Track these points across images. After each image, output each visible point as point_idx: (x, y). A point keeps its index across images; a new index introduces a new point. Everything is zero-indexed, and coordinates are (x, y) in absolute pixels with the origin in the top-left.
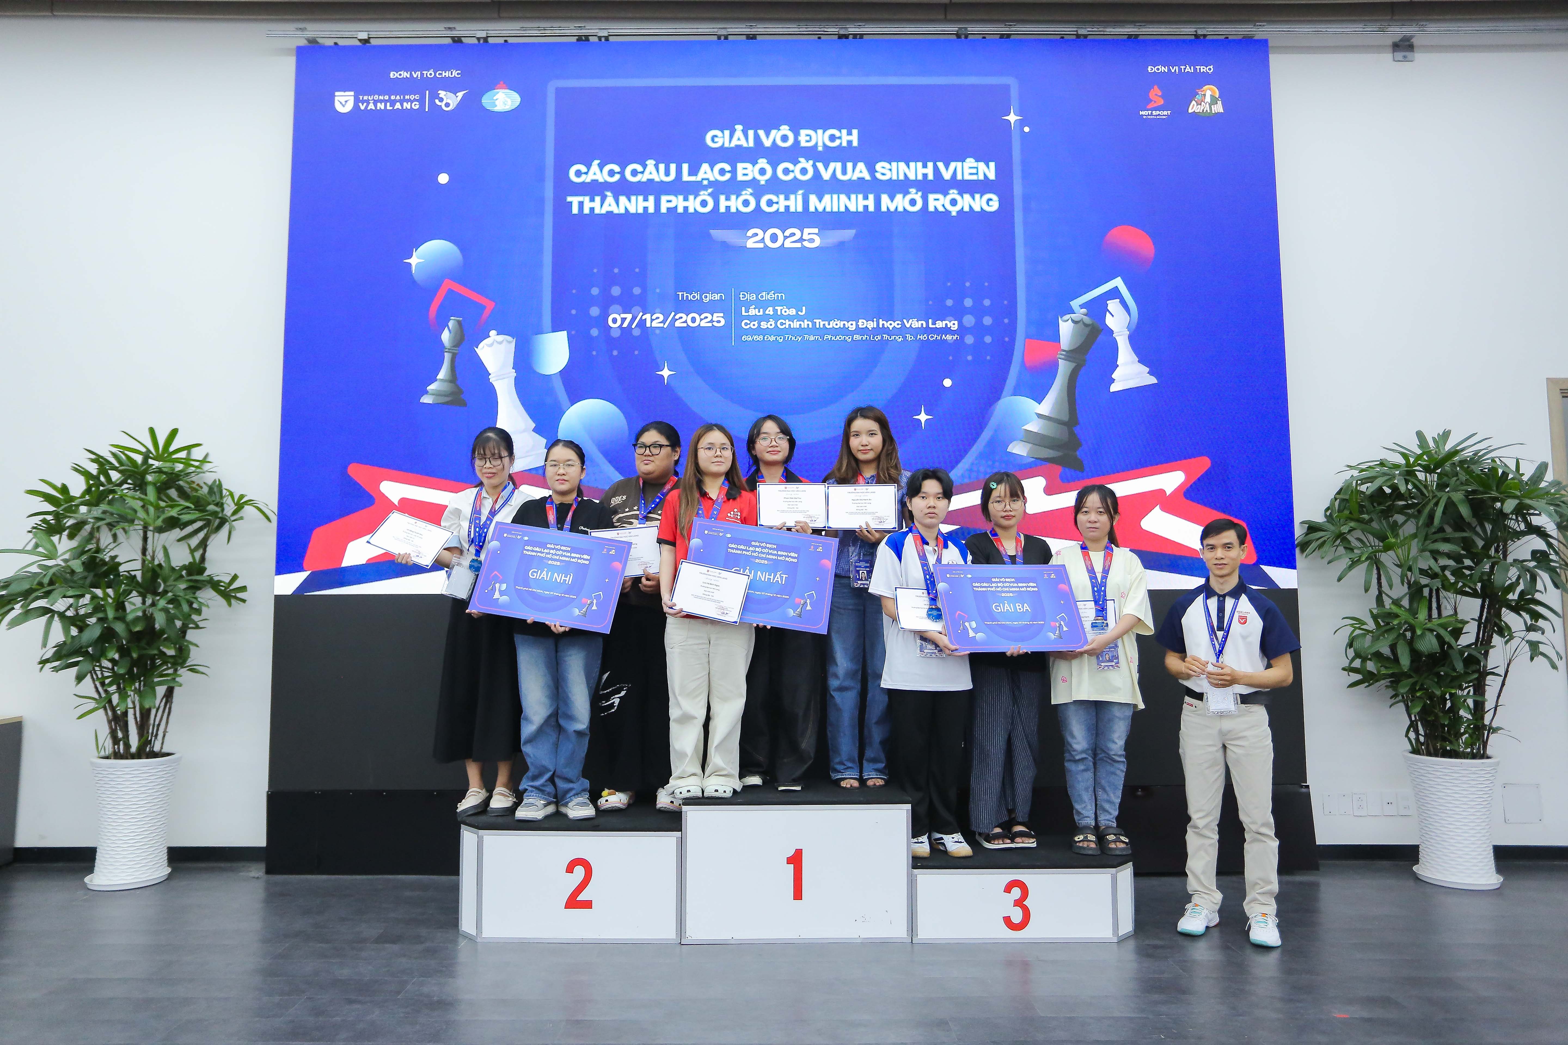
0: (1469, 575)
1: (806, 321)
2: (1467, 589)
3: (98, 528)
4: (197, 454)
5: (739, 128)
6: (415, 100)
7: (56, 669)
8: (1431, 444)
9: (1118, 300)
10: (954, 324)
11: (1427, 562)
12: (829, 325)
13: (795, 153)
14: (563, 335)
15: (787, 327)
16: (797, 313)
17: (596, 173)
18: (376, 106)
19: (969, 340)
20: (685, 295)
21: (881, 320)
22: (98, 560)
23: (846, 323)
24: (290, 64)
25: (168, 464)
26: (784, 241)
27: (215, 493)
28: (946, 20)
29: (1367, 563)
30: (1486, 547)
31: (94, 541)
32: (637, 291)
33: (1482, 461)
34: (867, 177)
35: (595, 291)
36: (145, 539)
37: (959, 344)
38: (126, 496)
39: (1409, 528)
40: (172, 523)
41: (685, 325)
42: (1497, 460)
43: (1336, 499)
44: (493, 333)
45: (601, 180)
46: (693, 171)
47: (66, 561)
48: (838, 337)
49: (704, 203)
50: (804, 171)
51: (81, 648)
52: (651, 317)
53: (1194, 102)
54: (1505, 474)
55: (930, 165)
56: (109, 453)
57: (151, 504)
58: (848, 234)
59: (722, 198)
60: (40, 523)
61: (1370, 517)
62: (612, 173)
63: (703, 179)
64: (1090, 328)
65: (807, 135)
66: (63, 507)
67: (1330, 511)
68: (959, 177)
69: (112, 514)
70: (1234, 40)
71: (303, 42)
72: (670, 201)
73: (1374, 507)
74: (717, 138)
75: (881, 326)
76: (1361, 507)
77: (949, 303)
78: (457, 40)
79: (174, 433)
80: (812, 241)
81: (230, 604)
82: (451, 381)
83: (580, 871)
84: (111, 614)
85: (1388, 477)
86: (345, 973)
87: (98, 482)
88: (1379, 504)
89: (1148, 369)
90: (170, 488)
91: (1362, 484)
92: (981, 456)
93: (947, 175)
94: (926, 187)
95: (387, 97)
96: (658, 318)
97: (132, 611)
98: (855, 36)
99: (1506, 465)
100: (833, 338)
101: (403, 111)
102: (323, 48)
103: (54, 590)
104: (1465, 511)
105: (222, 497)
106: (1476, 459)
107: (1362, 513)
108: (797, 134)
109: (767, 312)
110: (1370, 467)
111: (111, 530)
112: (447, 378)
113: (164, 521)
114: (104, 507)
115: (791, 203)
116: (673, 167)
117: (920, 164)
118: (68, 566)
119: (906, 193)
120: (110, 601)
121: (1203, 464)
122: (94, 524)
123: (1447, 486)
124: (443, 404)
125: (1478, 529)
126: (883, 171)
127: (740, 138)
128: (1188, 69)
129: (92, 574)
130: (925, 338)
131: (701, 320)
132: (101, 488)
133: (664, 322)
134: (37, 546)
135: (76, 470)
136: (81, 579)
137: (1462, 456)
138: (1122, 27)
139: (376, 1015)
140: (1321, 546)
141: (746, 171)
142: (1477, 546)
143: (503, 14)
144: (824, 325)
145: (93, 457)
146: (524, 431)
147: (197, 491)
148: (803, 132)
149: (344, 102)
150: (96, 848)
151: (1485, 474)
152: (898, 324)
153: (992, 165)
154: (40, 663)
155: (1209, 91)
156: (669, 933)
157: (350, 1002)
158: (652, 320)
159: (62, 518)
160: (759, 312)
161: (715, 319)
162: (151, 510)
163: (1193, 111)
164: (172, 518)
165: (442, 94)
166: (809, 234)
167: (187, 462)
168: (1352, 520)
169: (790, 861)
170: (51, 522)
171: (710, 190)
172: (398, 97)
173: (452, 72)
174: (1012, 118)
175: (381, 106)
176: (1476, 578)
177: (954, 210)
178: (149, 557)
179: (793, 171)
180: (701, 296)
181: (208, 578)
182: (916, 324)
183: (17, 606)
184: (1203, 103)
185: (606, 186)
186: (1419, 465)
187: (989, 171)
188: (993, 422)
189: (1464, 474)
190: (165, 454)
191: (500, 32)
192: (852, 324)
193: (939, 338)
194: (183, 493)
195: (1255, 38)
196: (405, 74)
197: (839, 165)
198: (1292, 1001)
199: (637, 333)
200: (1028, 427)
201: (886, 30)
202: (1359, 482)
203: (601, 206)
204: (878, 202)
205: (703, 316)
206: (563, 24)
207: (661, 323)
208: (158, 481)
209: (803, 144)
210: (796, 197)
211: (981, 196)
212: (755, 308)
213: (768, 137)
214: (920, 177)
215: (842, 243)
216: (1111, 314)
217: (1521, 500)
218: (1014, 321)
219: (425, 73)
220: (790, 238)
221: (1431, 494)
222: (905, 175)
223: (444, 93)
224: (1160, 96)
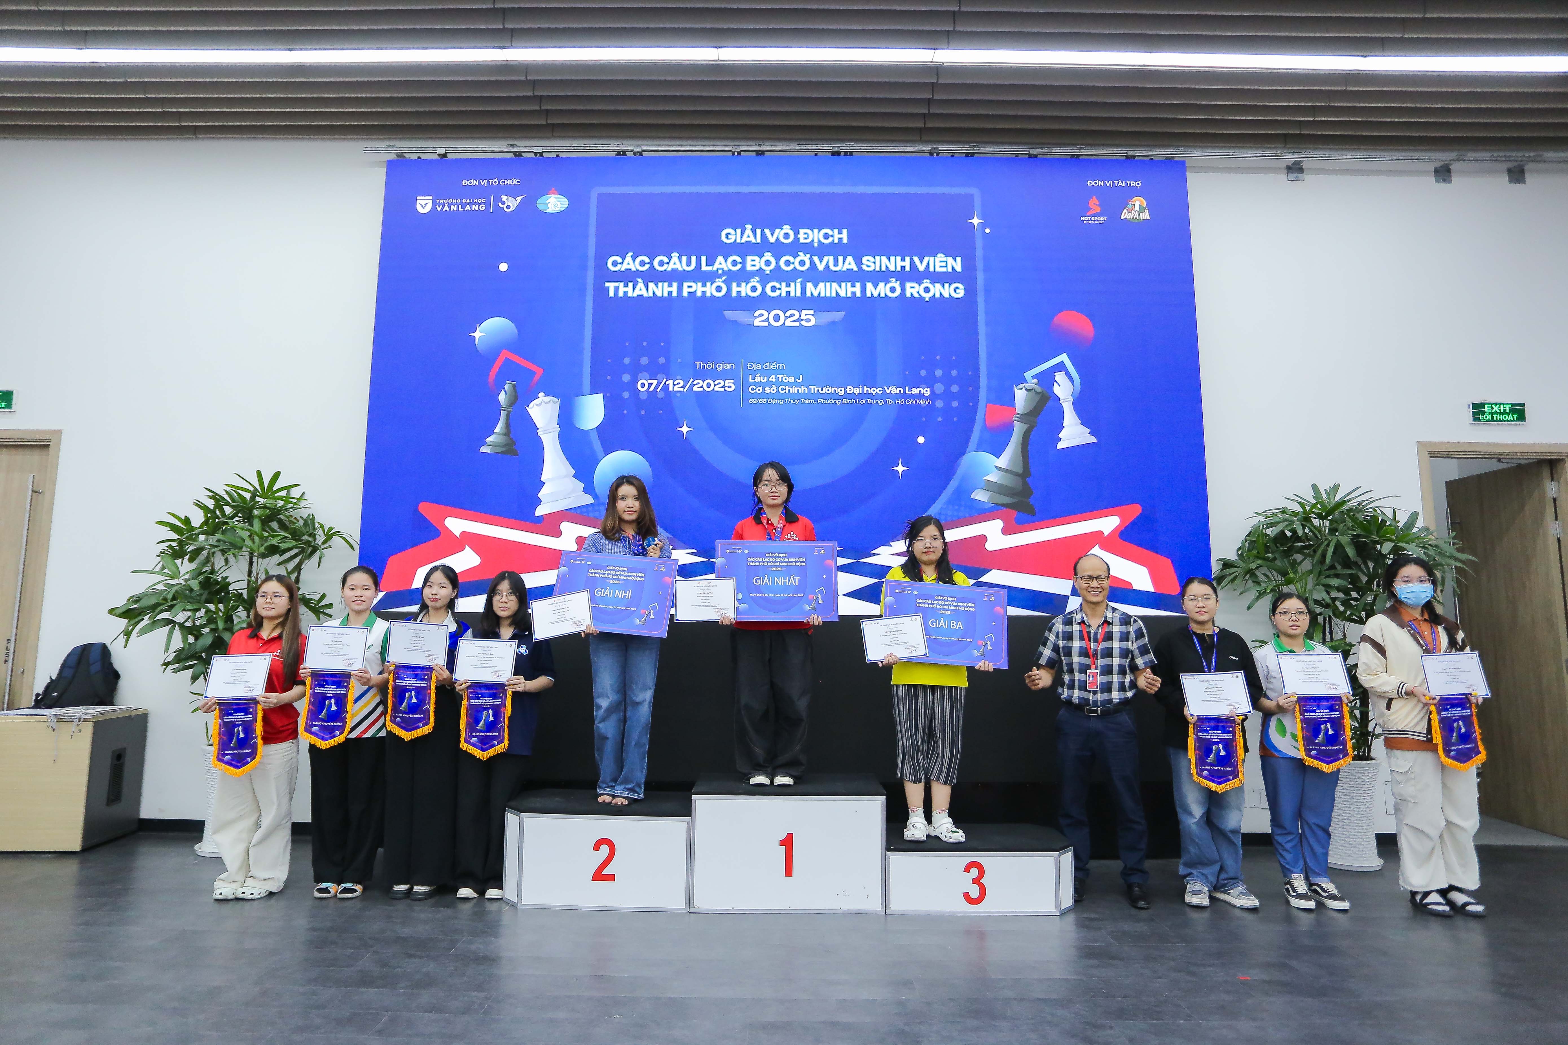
0: (1356, 605)
1: (802, 387)
2: (1354, 617)
3: (213, 553)
4: (295, 493)
5: (749, 227)
6: (482, 203)
7: (175, 671)
8: (1324, 495)
9: (1064, 372)
10: (927, 391)
11: (1320, 595)
12: (822, 390)
13: (795, 248)
14: (600, 396)
15: (787, 392)
16: (795, 380)
17: (630, 263)
18: (450, 208)
19: (939, 404)
20: (702, 364)
21: (865, 387)
22: (212, 580)
23: (836, 389)
24: (382, 173)
25: (272, 501)
26: (785, 320)
27: (309, 526)
29: (1272, 594)
30: (1370, 582)
31: (210, 564)
32: (662, 360)
33: (1366, 509)
34: (855, 268)
35: (627, 361)
36: (251, 563)
37: (931, 406)
38: (236, 527)
39: (1306, 565)
40: (273, 550)
41: (701, 389)
42: (1377, 509)
43: (1246, 541)
44: (541, 395)
45: (634, 269)
46: (710, 262)
47: (186, 580)
48: (829, 401)
49: (719, 289)
50: (802, 263)
51: (196, 653)
52: (673, 382)
53: (1125, 211)
54: (1384, 521)
55: (907, 259)
56: (224, 491)
57: (257, 534)
58: (839, 315)
59: (734, 284)
60: (166, 549)
61: (1273, 556)
62: (642, 263)
63: (718, 269)
64: (1040, 396)
65: (805, 234)
66: (185, 536)
67: (1241, 551)
68: (932, 269)
69: (225, 542)
70: (1158, 161)
71: (392, 157)
72: (691, 287)
73: (1277, 547)
74: (730, 236)
75: (865, 392)
76: (1267, 547)
77: (923, 373)
78: (518, 155)
79: (277, 475)
80: (808, 320)
81: (319, 619)
82: (505, 435)
83: (605, 849)
84: (221, 625)
85: (1287, 523)
86: (406, 931)
87: (214, 515)
88: (1282, 545)
89: (1089, 430)
90: (272, 521)
91: (1267, 528)
92: (949, 502)
93: (921, 268)
94: (904, 277)
95: (459, 201)
96: (679, 383)
97: (238, 623)
98: (846, 153)
99: (1384, 514)
100: (826, 402)
101: (472, 211)
102: (409, 160)
103: (175, 604)
104: (1351, 552)
105: (314, 529)
106: (1360, 508)
107: (1267, 552)
108: (796, 234)
109: (770, 379)
110: (1273, 514)
111: (223, 555)
112: (503, 432)
113: (265, 548)
114: (218, 536)
115: (791, 289)
116: (693, 258)
117: (899, 259)
118: (188, 585)
119: (887, 282)
120: (221, 614)
121: (1135, 510)
122: (210, 550)
123: (1337, 531)
124: (500, 453)
125: (1363, 566)
126: (869, 263)
127: (749, 236)
128: (1120, 184)
129: (206, 592)
130: (902, 402)
131: (715, 385)
132: (217, 520)
133: (683, 387)
134: (163, 568)
135: (197, 505)
136: (197, 595)
137: (1350, 506)
138: (1067, 149)
139: (431, 967)
140: (1233, 580)
141: (754, 262)
142: (1361, 581)
143: (555, 134)
144: (818, 390)
145: (211, 494)
146: (566, 477)
147: (294, 523)
148: (802, 231)
149: (424, 205)
150: (205, 821)
151: (1368, 521)
152: (880, 391)
153: (959, 259)
154: (163, 665)
155: (1138, 202)
156: (680, 903)
157: (410, 956)
158: (674, 385)
159: (184, 545)
160: (764, 379)
161: (727, 385)
162: (257, 539)
163: (1125, 217)
164: (273, 545)
165: (504, 198)
166: (806, 315)
167: (287, 499)
168: (1259, 558)
169: (782, 843)
170: (176, 548)
171: (724, 278)
172: (468, 201)
173: (513, 181)
174: (976, 221)
175: (454, 208)
176: (1361, 608)
177: (927, 297)
178: (253, 579)
179: (793, 263)
180: (715, 366)
181: (301, 596)
182: (895, 391)
183: (146, 618)
184: (1133, 211)
185: (638, 274)
186: (1314, 513)
187: (957, 265)
188: (960, 472)
189: (1350, 520)
190: (269, 492)
191: (553, 148)
192: (841, 390)
193: (914, 402)
194: (283, 526)
195: (1175, 159)
196: (475, 182)
197: (831, 258)
198: (1204, 965)
199: (661, 395)
200: (989, 478)
201: (871, 149)
202: (1265, 526)
203: (634, 290)
204: (864, 289)
205: (716, 382)
206: (605, 142)
207: (681, 387)
208: (262, 515)
209: (802, 241)
210: (795, 284)
211: (950, 285)
212: (760, 376)
213: (772, 235)
214: (899, 269)
215: (833, 323)
216: (1058, 384)
217: (1396, 543)
218: (977, 388)
219: (491, 181)
220: (790, 319)
221: (1324, 538)
222: (887, 267)
223: (506, 197)
224: (1098, 205)
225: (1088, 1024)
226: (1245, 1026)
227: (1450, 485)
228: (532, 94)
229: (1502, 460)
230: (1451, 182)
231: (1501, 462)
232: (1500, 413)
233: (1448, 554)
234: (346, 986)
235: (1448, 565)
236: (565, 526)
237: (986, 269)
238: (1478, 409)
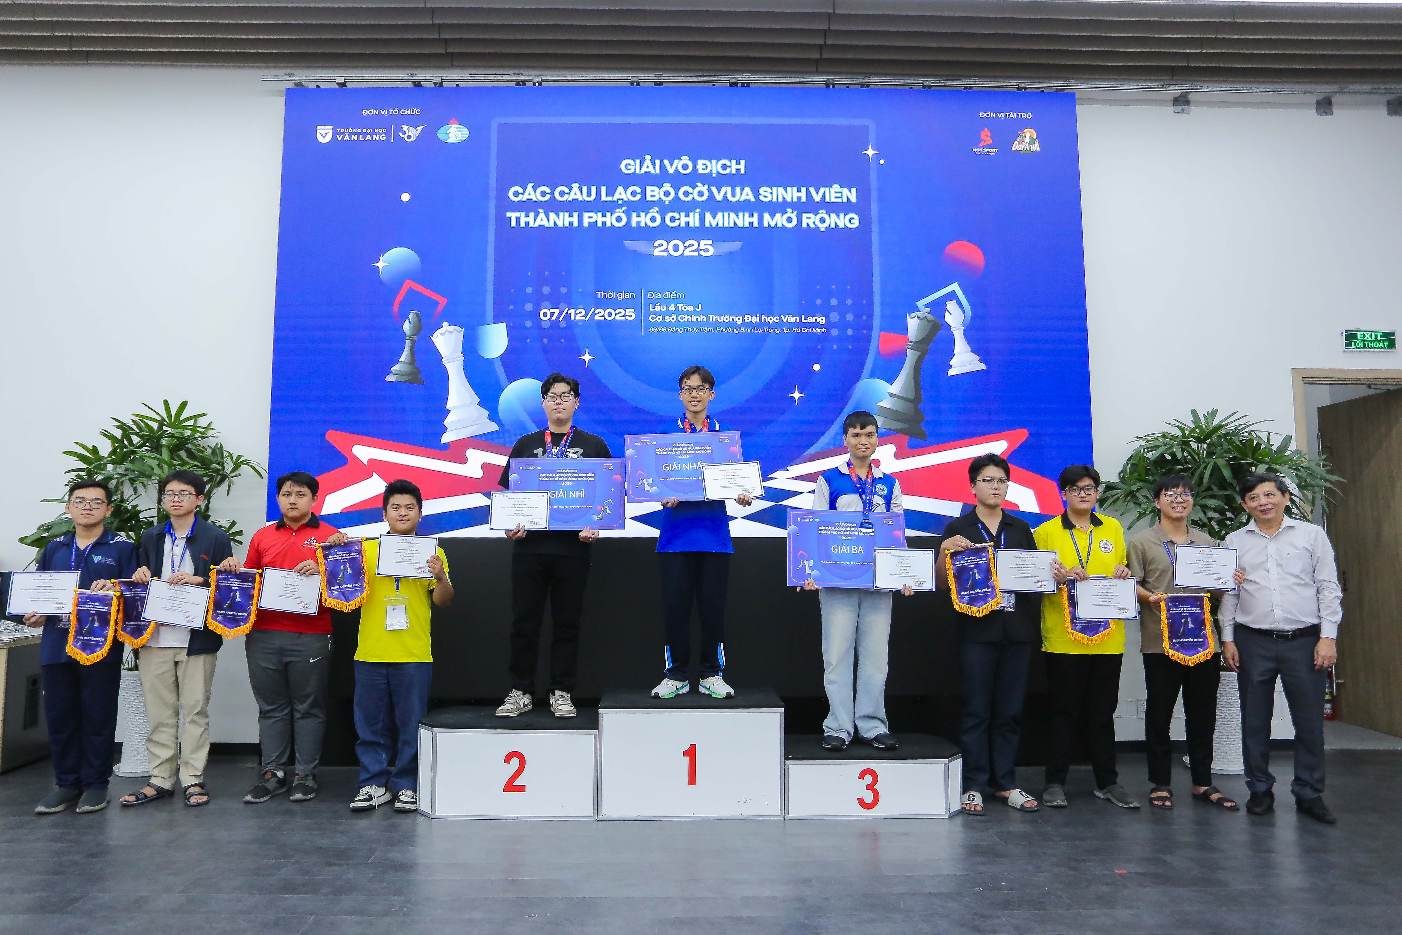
0: (1230, 525)
1: (701, 316)
3: (122, 482)
4: (203, 422)
5: (648, 157)
6: (383, 133)
8: (1203, 420)
9: (955, 301)
10: (822, 319)
12: (721, 319)
13: (693, 179)
14: (503, 325)
15: (686, 321)
16: (694, 309)
17: (531, 194)
18: (350, 138)
19: (835, 333)
20: (603, 294)
21: (763, 316)
22: (122, 508)
23: (734, 318)
24: (280, 102)
25: (179, 431)
26: (684, 250)
27: (217, 454)
28: (817, 72)
31: (119, 493)
32: (563, 290)
33: (1242, 433)
34: (753, 199)
35: (529, 290)
37: (826, 336)
38: (145, 456)
41: (603, 318)
42: (1252, 433)
43: (1128, 464)
44: (445, 324)
45: (535, 199)
46: (611, 193)
48: (727, 330)
49: (619, 219)
50: (701, 194)
52: (575, 311)
53: (1016, 142)
54: (1259, 445)
55: (804, 189)
56: (131, 421)
57: (166, 462)
58: (737, 245)
59: (634, 215)
60: (75, 478)
62: (543, 194)
63: (618, 199)
64: (932, 323)
65: (703, 164)
66: (94, 465)
67: (1123, 474)
68: (827, 200)
69: (134, 471)
70: (1049, 93)
71: (291, 85)
72: (591, 217)
73: (1157, 470)
74: (629, 166)
75: (763, 321)
76: (1148, 470)
77: (819, 302)
78: (418, 84)
79: (184, 404)
80: (707, 250)
82: (410, 364)
83: (515, 762)
85: (1167, 447)
86: (324, 842)
87: (122, 445)
88: (1162, 468)
89: (978, 358)
90: (180, 450)
91: (1148, 452)
93: (817, 198)
94: (800, 207)
95: (359, 131)
96: (580, 313)
98: (743, 84)
99: (1259, 437)
100: (724, 330)
101: (372, 141)
102: (308, 90)
104: (1227, 473)
105: (222, 457)
106: (1237, 429)
107: (1147, 475)
108: (695, 164)
109: (670, 309)
110: (1154, 438)
111: (132, 484)
112: (408, 361)
114: (127, 465)
115: (690, 219)
116: (594, 189)
117: (795, 189)
119: (784, 212)
121: (1022, 434)
122: (118, 479)
123: (1214, 454)
124: (404, 382)
126: (766, 194)
127: (649, 166)
128: (1012, 115)
130: (798, 330)
131: (616, 314)
132: (125, 450)
133: (585, 316)
135: (104, 435)
137: (1226, 430)
138: (960, 80)
139: (351, 874)
140: (1114, 502)
141: (653, 193)
143: (455, 64)
144: (716, 319)
145: (118, 424)
146: (471, 404)
147: (202, 452)
148: (700, 162)
149: (324, 134)
151: (1244, 445)
152: (777, 319)
153: (854, 190)
155: (1029, 134)
156: (587, 811)
157: (330, 865)
158: (576, 314)
159: (93, 474)
160: (663, 308)
161: (627, 314)
162: (166, 467)
163: (1015, 149)
165: (405, 128)
166: (704, 245)
167: (194, 428)
168: (1139, 480)
169: (686, 753)
170: (84, 477)
171: (624, 209)
172: (369, 131)
173: (413, 110)
174: (870, 152)
175: (354, 138)
177: (823, 227)
179: (692, 194)
180: (616, 295)
182: (792, 319)
184: (1023, 143)
185: (539, 204)
186: (1193, 437)
187: (852, 195)
188: (854, 398)
189: (1227, 444)
190: (176, 422)
191: (453, 78)
192: (739, 319)
193: (810, 331)
194: (191, 455)
195: (1065, 92)
196: (375, 112)
197: (729, 189)
198: (1083, 861)
199: (563, 324)
200: (882, 404)
201: (768, 80)
202: (1146, 450)
203: (535, 221)
204: (761, 220)
205: (617, 312)
206: (504, 72)
207: (583, 316)
208: (171, 444)
209: (700, 171)
210: (694, 215)
211: (845, 216)
212: (660, 305)
213: (671, 165)
214: (795, 200)
215: (731, 253)
216: (950, 313)
217: (1270, 465)
218: (871, 316)
219: (391, 110)
220: (689, 248)
221: (1202, 460)
222: (783, 198)
223: (407, 127)
224: (989, 137)
225: (976, 914)
226: (1123, 914)
227: (1322, 411)
228: (431, 22)
229: (1372, 386)
230: (1331, 114)
231: (1371, 388)
232: (1371, 341)
233: (1318, 476)
234: (270, 893)
235: (1318, 486)
236: (470, 453)
237: (881, 200)
238: (1351, 337)
